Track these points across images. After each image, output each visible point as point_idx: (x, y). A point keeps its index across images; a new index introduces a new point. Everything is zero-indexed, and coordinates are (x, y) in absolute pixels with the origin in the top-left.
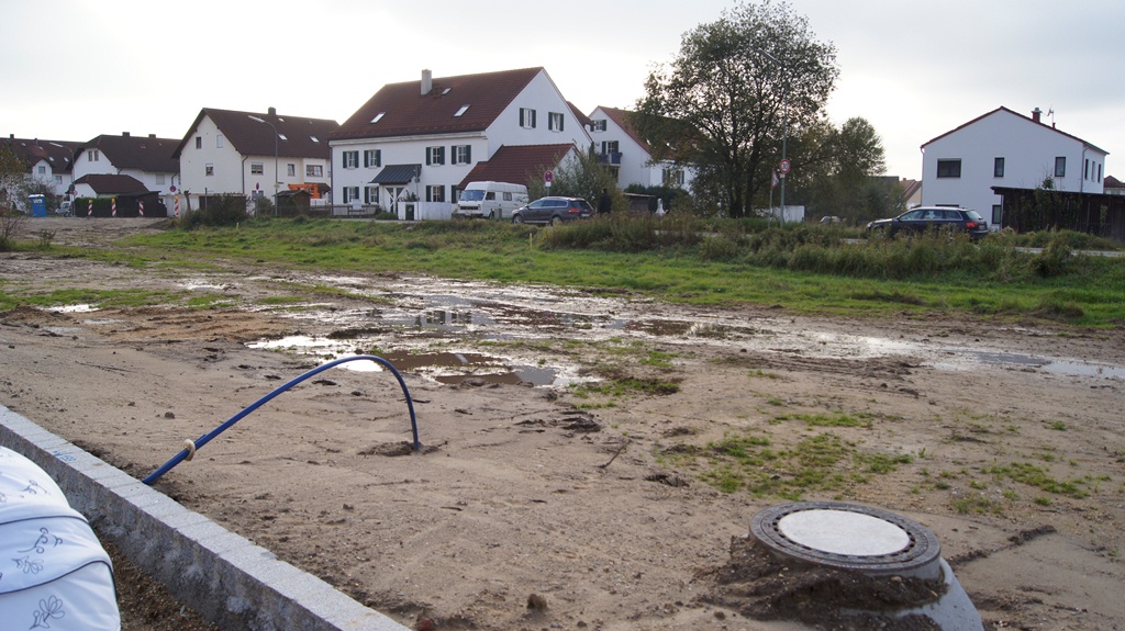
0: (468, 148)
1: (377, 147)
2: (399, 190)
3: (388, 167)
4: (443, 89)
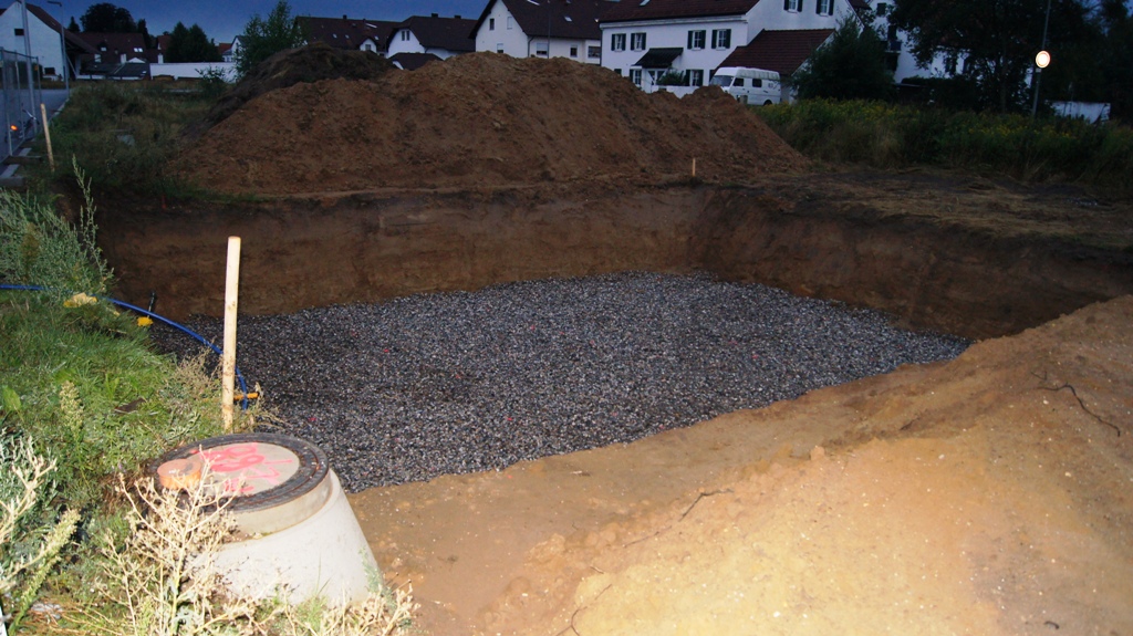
0: (729, 32)
1: (643, 30)
2: (660, 74)
3: (652, 50)
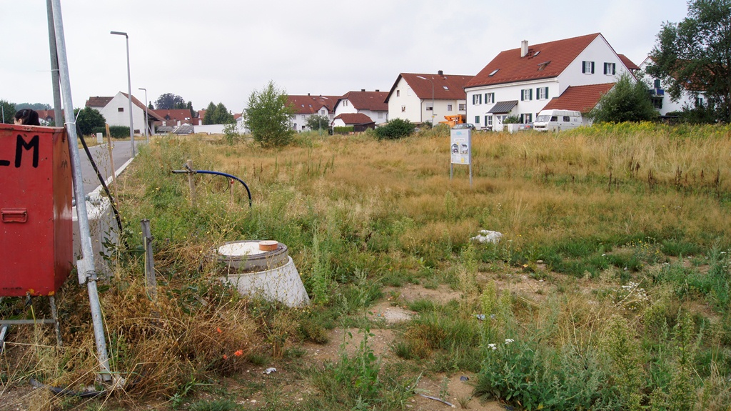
0: (547, 89)
1: (492, 91)
2: (504, 117)
3: (498, 103)
4: (534, 52)
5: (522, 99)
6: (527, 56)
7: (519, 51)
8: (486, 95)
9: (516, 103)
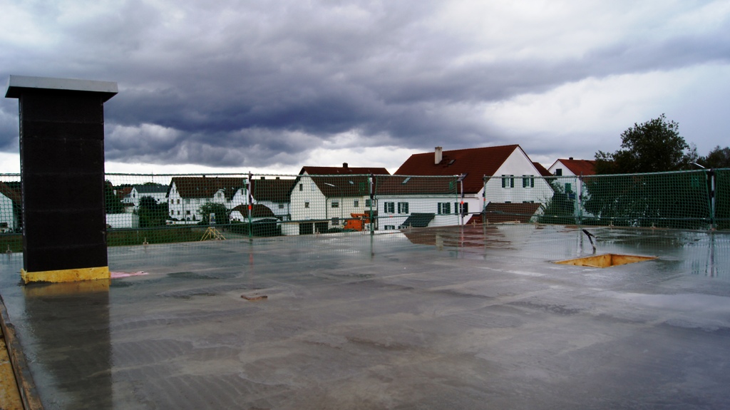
0: (466, 204)
1: (406, 201)
3: (412, 214)
4: (449, 160)
5: (439, 212)
6: (441, 163)
7: (432, 156)
8: (399, 204)
9: (431, 216)
